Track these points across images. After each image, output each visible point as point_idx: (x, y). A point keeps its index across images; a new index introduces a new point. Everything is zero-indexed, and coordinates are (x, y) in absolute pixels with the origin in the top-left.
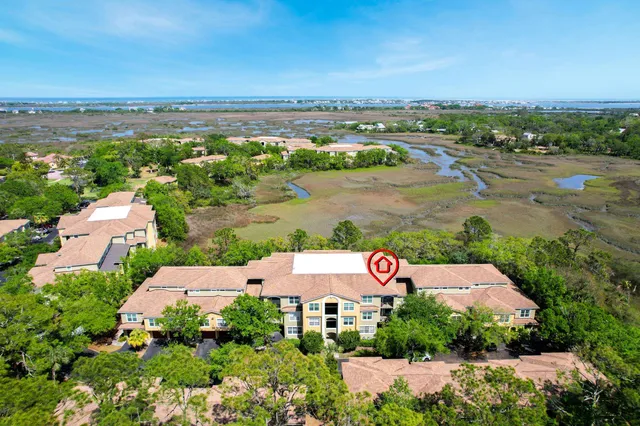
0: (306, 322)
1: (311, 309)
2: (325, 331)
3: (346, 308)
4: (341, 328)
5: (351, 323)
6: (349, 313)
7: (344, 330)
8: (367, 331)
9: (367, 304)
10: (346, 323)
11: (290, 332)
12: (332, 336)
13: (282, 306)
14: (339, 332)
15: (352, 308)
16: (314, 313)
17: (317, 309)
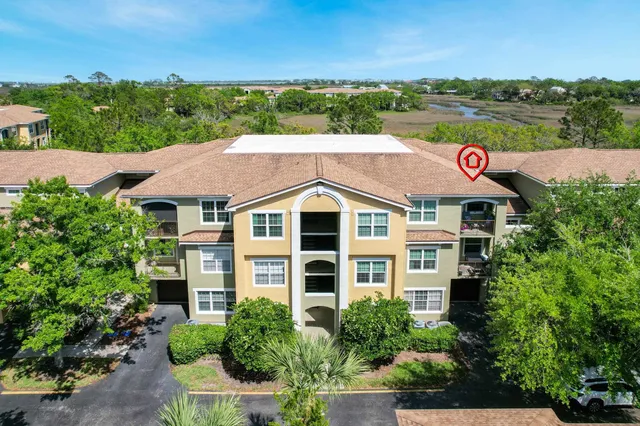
0: (246, 273)
1: (259, 231)
2: (301, 303)
3: (364, 230)
4: (349, 292)
5: (379, 278)
6: (374, 244)
7: (359, 298)
8: (421, 306)
9: (422, 223)
10: (363, 278)
11: (204, 306)
12: (323, 317)
13: (182, 228)
14: (344, 305)
15: (382, 230)
16: (268, 244)
17: (276, 231)
